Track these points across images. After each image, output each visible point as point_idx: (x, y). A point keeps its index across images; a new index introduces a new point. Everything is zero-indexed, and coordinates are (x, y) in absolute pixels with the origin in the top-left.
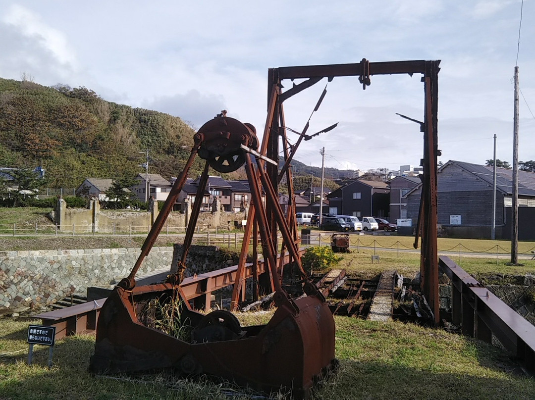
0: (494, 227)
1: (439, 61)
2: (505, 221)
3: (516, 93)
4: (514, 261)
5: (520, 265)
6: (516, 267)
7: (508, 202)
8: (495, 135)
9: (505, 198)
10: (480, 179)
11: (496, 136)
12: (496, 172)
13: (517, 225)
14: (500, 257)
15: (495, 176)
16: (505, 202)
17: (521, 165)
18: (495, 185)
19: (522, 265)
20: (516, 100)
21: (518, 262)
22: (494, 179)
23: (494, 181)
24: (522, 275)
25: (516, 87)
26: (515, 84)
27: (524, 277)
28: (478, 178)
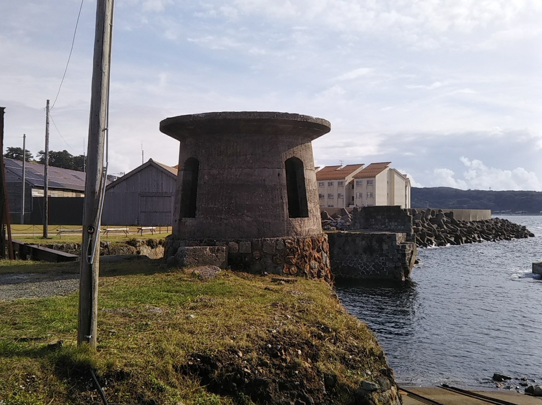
0: (23, 214)
1: (5, 108)
2: (32, 209)
3: (47, 118)
4: (45, 236)
5: (49, 239)
6: (47, 240)
7: (36, 193)
8: (24, 135)
9: (32, 189)
10: (11, 172)
11: (26, 136)
12: (25, 166)
13: (47, 211)
14: (35, 235)
15: (25, 170)
16: (32, 192)
17: (42, 155)
18: (24, 178)
19: (51, 239)
20: (47, 123)
21: (48, 237)
22: (23, 173)
23: (23, 175)
24: (52, 244)
25: (47, 114)
26: (47, 112)
27: (53, 245)
28: (8, 171)
